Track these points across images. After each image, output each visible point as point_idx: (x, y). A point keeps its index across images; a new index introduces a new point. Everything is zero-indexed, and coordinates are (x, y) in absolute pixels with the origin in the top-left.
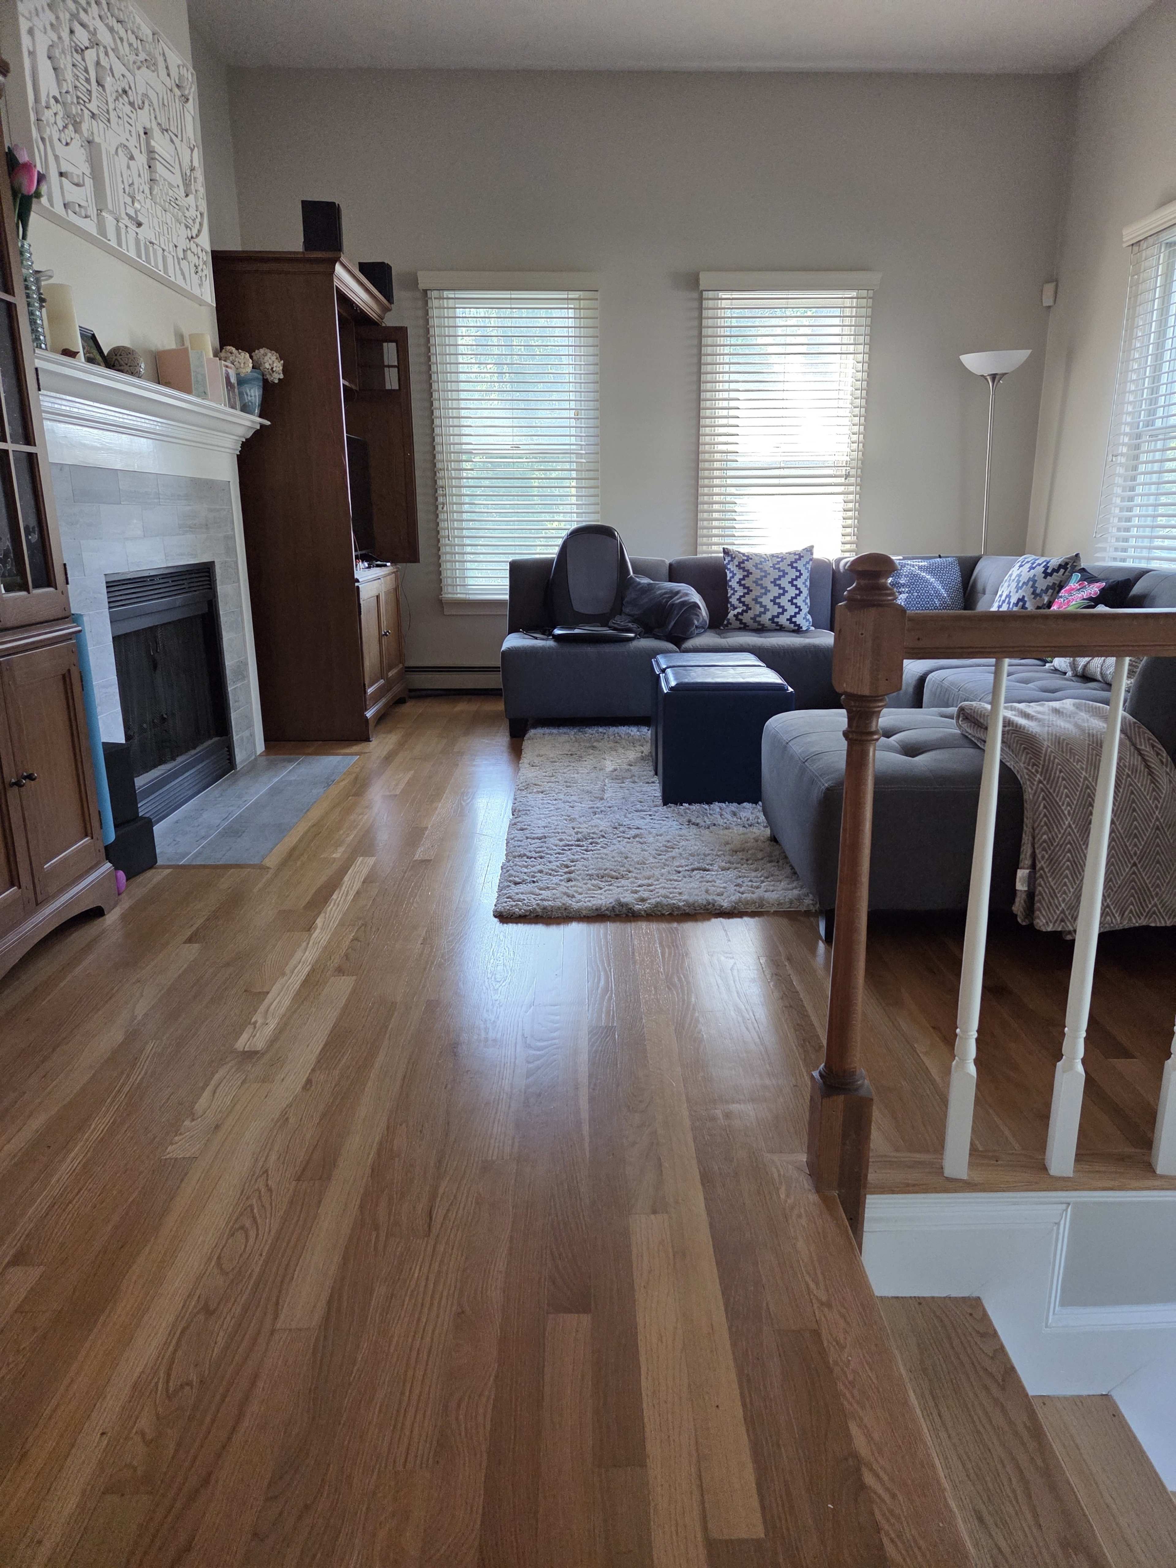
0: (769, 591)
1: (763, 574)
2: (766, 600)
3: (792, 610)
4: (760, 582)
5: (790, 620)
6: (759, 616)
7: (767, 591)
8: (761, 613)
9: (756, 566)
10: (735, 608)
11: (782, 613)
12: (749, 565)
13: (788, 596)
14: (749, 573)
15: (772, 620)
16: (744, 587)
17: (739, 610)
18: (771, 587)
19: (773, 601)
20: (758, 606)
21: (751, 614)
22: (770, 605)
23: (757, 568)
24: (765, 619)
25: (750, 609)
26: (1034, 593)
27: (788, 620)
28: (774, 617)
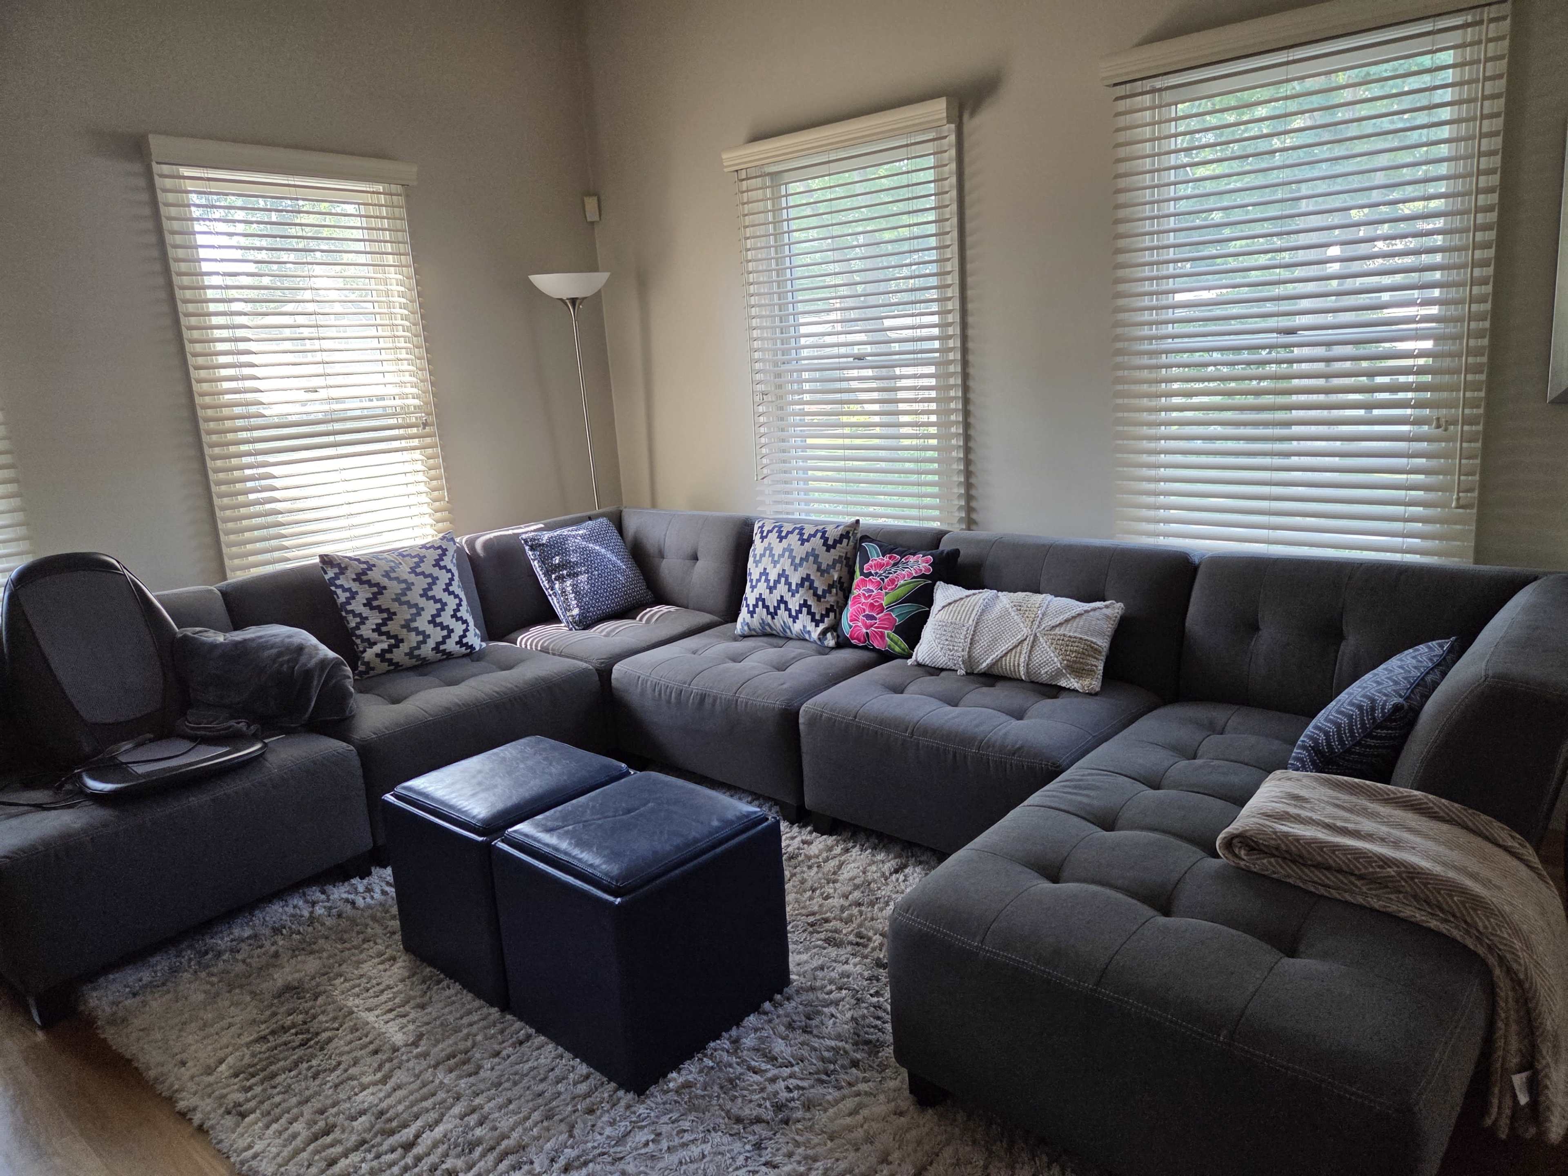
0: (423, 609)
1: (404, 586)
2: (422, 623)
3: (459, 628)
4: (404, 599)
5: (460, 643)
6: (418, 647)
7: (420, 611)
8: (420, 643)
9: (387, 575)
10: (372, 644)
11: (449, 636)
12: (375, 576)
13: (449, 611)
14: (381, 589)
15: (436, 649)
16: (380, 610)
17: (385, 646)
18: (422, 602)
19: (433, 622)
20: (414, 633)
21: (404, 648)
22: (429, 629)
23: (390, 579)
24: (427, 650)
25: (402, 641)
26: (819, 569)
27: (457, 643)
28: (438, 644)
